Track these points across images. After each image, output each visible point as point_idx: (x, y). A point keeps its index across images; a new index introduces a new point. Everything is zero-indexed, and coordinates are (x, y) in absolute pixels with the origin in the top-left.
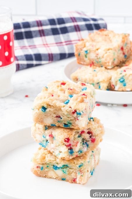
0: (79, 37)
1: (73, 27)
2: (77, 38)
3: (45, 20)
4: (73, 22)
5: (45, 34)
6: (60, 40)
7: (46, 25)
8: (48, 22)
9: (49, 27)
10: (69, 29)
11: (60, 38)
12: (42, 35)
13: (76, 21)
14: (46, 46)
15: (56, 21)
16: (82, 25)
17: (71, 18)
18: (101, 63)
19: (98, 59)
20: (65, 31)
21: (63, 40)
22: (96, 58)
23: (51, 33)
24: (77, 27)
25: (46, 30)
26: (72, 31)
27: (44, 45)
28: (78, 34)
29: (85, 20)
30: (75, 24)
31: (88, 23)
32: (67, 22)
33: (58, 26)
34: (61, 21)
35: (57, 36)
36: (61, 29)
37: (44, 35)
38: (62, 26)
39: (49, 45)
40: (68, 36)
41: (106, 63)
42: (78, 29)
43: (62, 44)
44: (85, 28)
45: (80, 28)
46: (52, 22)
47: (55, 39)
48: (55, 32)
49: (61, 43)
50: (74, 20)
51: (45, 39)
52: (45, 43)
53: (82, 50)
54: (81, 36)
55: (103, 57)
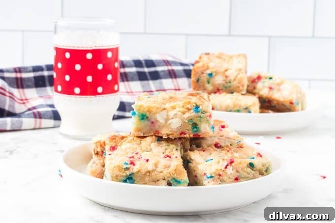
0: (175, 86)
1: (168, 73)
2: (173, 87)
3: (129, 61)
4: (167, 65)
5: (129, 78)
6: (150, 87)
7: (130, 67)
8: (133, 64)
9: (134, 70)
10: (161, 74)
11: (149, 85)
12: (125, 79)
13: (171, 65)
14: (131, 93)
15: (143, 62)
16: (179, 71)
17: (164, 61)
18: (231, 88)
19: (226, 82)
20: (155, 76)
21: (153, 88)
22: (224, 82)
23: (136, 77)
24: (172, 72)
25: (130, 73)
26: (165, 77)
27: (128, 92)
28: (173, 82)
29: (182, 64)
30: (170, 68)
31: (186, 68)
32: (159, 66)
33: (146, 70)
34: (150, 63)
35: (146, 82)
36: (150, 73)
37: (127, 80)
38: (152, 69)
39: (135, 93)
40: (161, 83)
41: (239, 87)
42: (173, 75)
43: (152, 93)
44: (183, 74)
45: (177, 74)
46: (138, 63)
47: (143, 86)
48: (142, 77)
49: (151, 91)
50: (167, 63)
51: (128, 85)
52: (129, 90)
53: (203, 73)
54: (178, 83)
55: (235, 80)
